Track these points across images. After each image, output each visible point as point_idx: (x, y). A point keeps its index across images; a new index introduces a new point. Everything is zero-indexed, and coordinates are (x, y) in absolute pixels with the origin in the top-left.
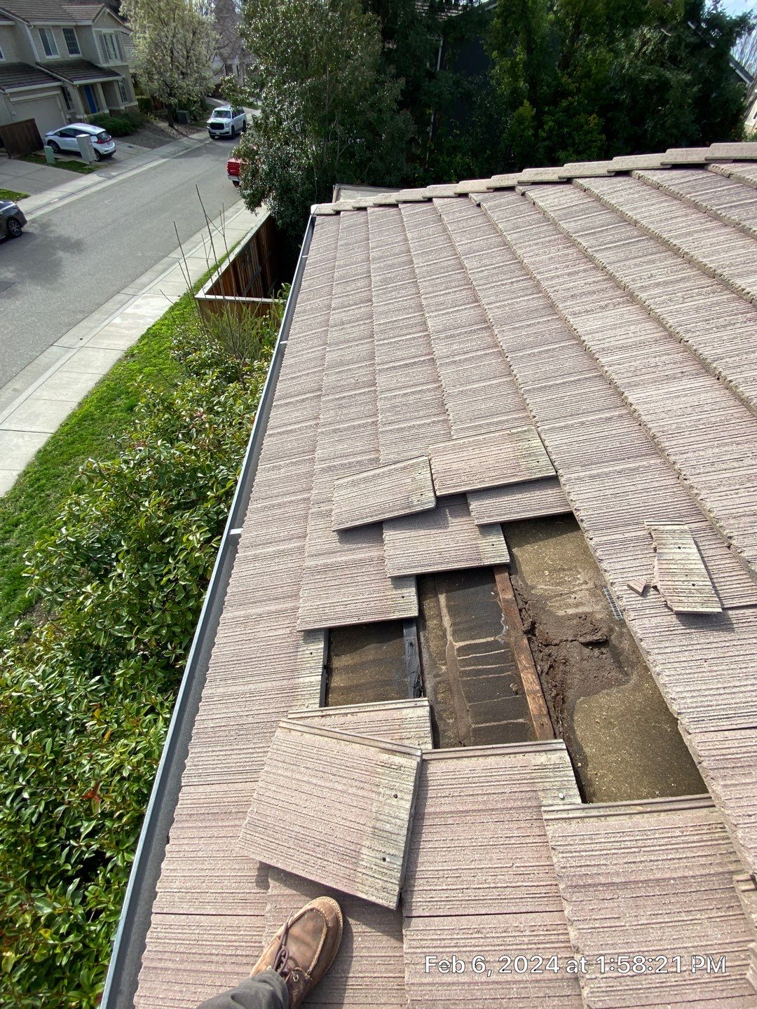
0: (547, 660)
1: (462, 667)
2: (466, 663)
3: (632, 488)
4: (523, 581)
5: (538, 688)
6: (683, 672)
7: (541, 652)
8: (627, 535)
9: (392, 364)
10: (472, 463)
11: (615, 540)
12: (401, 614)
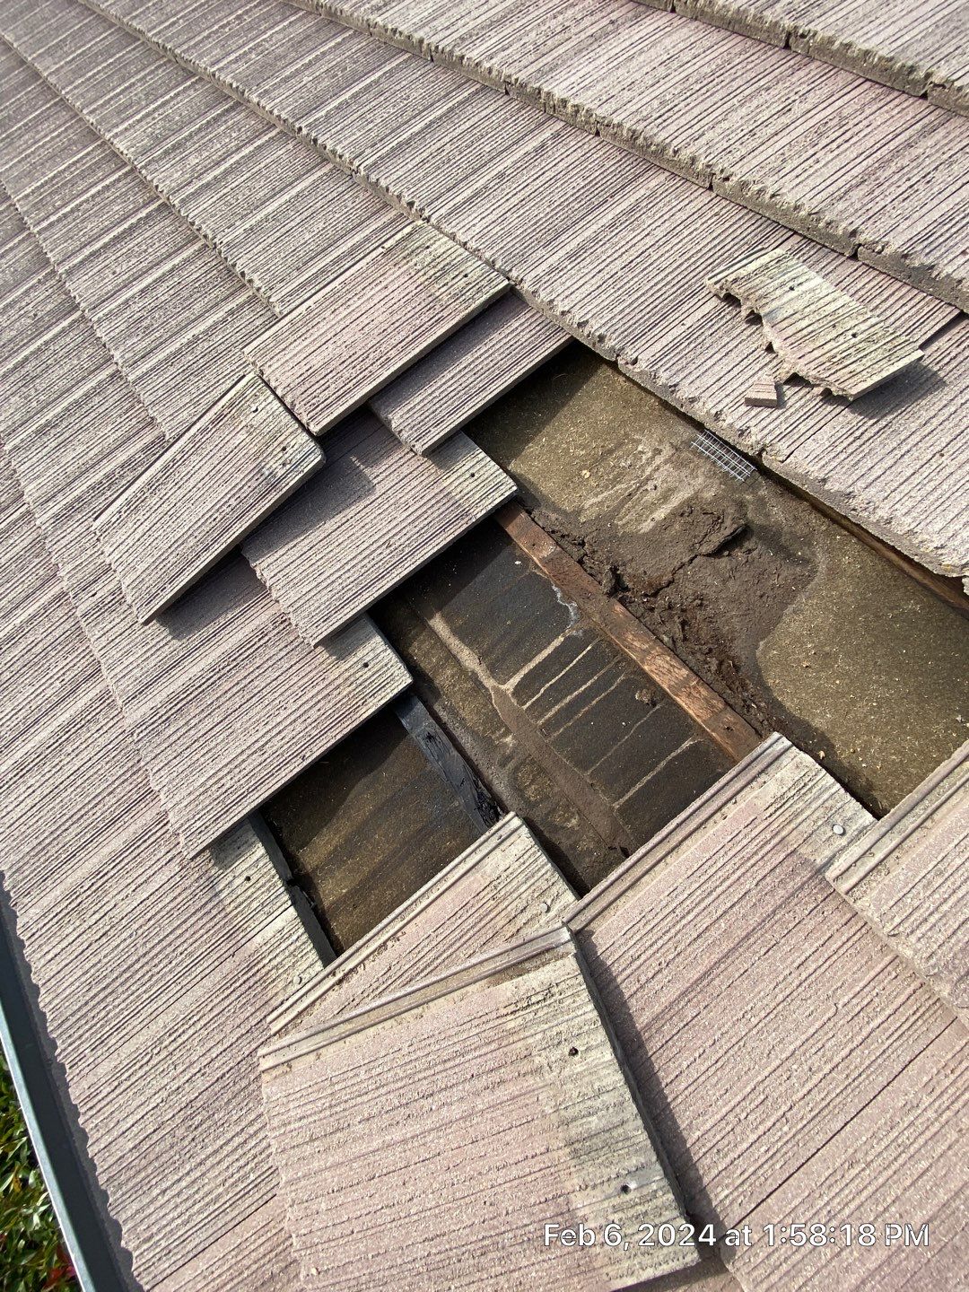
0: (671, 617)
1: (538, 718)
2: (541, 707)
3: (649, 241)
4: (556, 510)
5: (685, 672)
6: (923, 492)
7: (652, 610)
8: (688, 322)
9: (87, 251)
10: (347, 336)
11: (676, 341)
12: (380, 697)
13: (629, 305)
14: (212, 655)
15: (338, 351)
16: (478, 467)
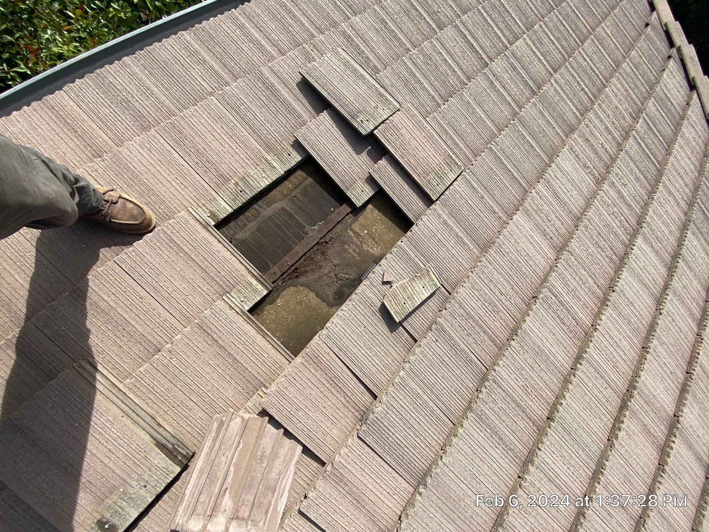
3: (450, 248)
4: (352, 222)
6: (352, 321)
11: (408, 254)
13: (424, 240)
15: (407, 139)
16: (366, 193)
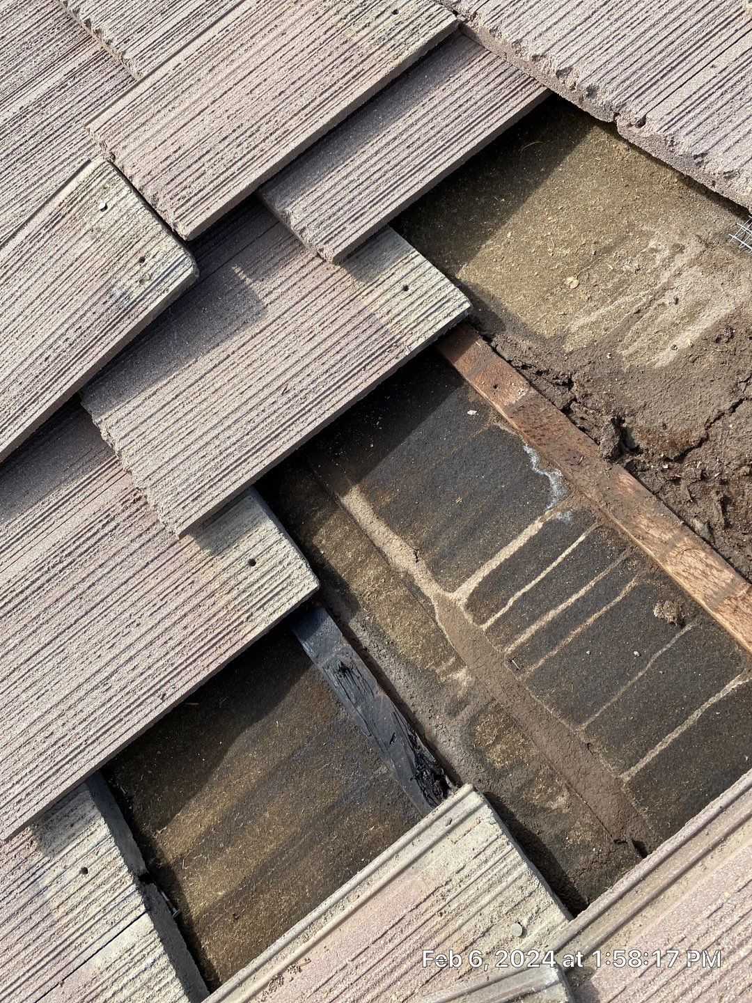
0: (706, 492)
1: (509, 640)
2: (507, 628)
4: (530, 335)
5: (728, 575)
7: (676, 481)
8: (721, 63)
10: (229, 102)
11: (702, 91)
12: (271, 610)
13: (632, 43)
14: (39, 548)
16: (413, 276)
